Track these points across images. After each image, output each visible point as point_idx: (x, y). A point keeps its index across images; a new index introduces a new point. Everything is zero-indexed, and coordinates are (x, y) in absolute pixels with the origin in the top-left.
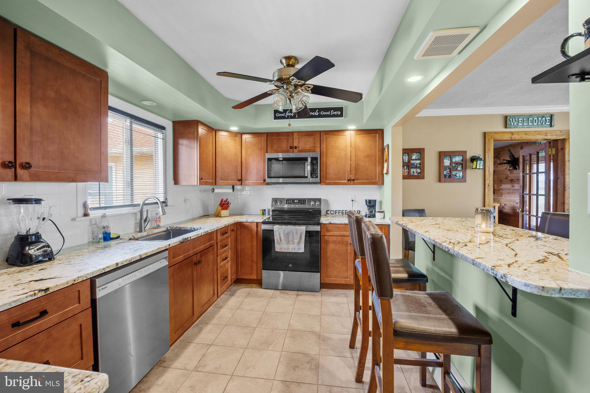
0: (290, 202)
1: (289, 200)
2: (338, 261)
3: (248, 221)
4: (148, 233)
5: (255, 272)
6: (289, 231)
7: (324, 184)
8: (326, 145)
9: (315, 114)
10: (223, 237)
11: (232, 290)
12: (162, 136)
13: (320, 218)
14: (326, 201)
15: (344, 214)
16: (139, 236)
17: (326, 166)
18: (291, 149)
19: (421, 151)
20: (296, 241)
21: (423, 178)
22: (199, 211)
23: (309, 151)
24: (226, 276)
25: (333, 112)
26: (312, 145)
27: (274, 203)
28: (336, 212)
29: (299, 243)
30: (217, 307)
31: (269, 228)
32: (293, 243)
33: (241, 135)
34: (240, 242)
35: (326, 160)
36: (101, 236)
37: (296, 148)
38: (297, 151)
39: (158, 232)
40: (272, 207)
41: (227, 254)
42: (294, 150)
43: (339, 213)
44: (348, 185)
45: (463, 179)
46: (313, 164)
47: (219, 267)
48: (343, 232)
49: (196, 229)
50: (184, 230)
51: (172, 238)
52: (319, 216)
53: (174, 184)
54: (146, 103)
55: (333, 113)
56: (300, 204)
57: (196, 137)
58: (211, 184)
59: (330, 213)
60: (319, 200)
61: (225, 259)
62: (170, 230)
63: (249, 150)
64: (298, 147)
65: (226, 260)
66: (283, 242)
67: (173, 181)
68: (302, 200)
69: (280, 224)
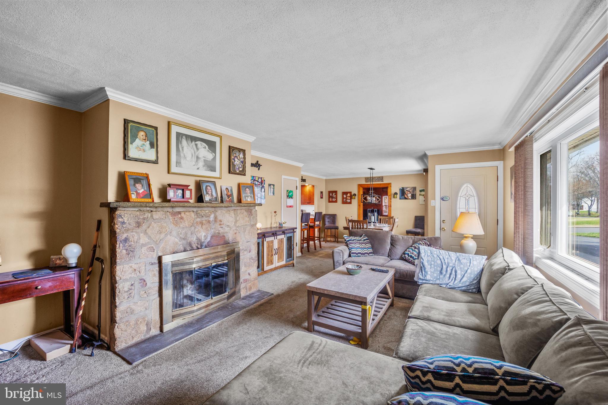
19: (336, 192)
21: (337, 202)
45: (350, 203)
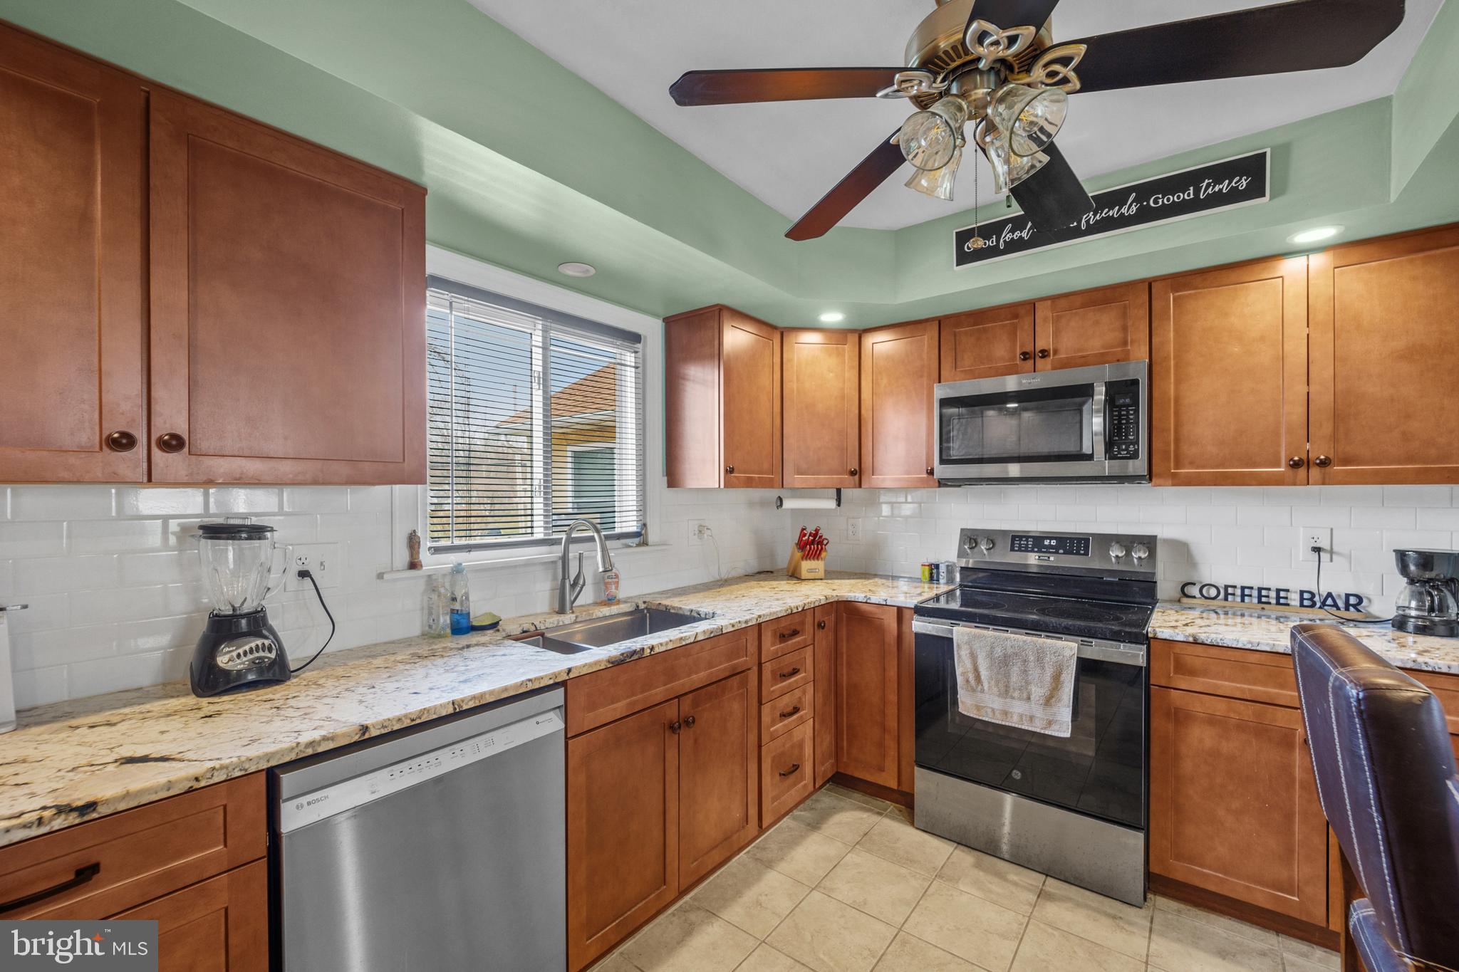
0: (1027, 545)
1: (1021, 538)
2: (1236, 805)
3: (869, 598)
4: (577, 617)
5: (891, 765)
6: (1010, 651)
7: (1170, 482)
8: (1176, 331)
9: (1124, 210)
10: (782, 645)
11: (819, 806)
12: (633, 359)
13: (1152, 611)
14: (1182, 550)
15: (1269, 603)
16: (551, 626)
17: (1177, 414)
18: (1025, 359)
20: (1038, 692)
22: (746, 559)
23: (1101, 359)
24: (795, 763)
25: (1208, 186)
26: (1112, 336)
27: (966, 547)
28: (1227, 591)
29: (1049, 700)
30: (757, 859)
31: (937, 630)
32: (1025, 695)
33: (856, 336)
34: (849, 664)
35: (1176, 389)
36: (445, 620)
37: (1048, 355)
38: (1049, 367)
39: (607, 615)
40: (958, 557)
41: (797, 696)
42: (1040, 362)
43: (1243, 596)
44: (1294, 484)
46: (1117, 407)
47: (765, 738)
48: (1264, 684)
49: (703, 616)
50: (676, 614)
51: (650, 633)
52: (1148, 600)
53: (668, 487)
54: (570, 271)
55: (1210, 191)
56: (1064, 553)
57: (717, 352)
58: (768, 484)
59: (1198, 595)
60: (1149, 542)
61: (791, 714)
62: (645, 611)
63: (882, 379)
64: (1056, 352)
65: (795, 717)
66: (986, 686)
67: (666, 478)
68: (1072, 540)
69: (976, 622)
